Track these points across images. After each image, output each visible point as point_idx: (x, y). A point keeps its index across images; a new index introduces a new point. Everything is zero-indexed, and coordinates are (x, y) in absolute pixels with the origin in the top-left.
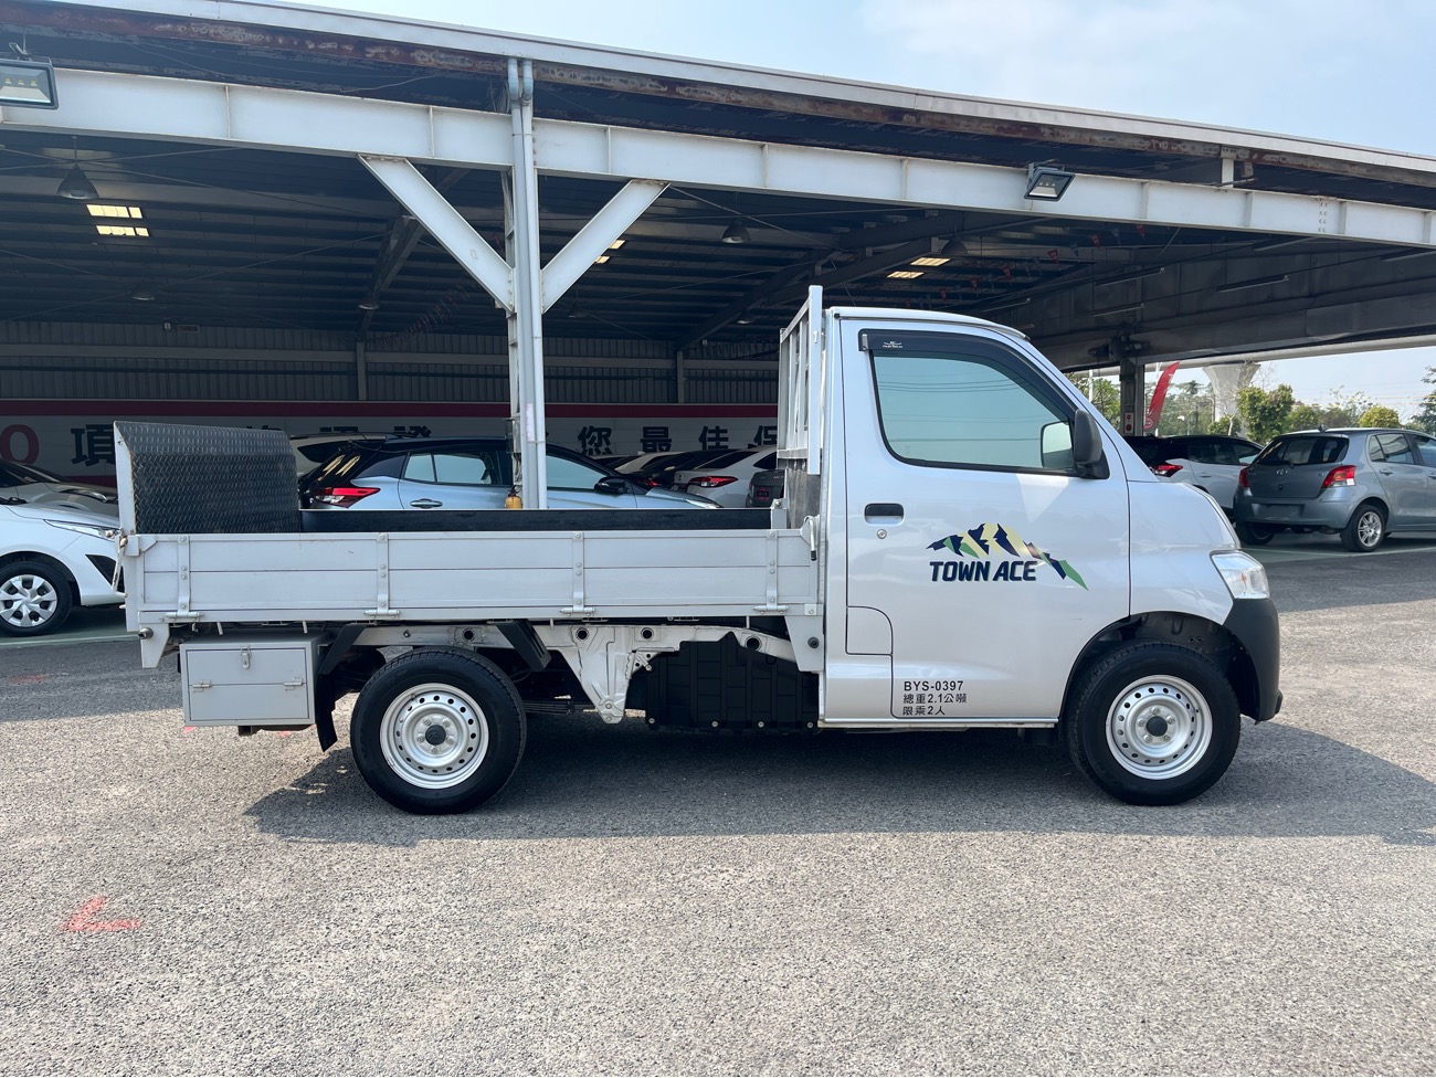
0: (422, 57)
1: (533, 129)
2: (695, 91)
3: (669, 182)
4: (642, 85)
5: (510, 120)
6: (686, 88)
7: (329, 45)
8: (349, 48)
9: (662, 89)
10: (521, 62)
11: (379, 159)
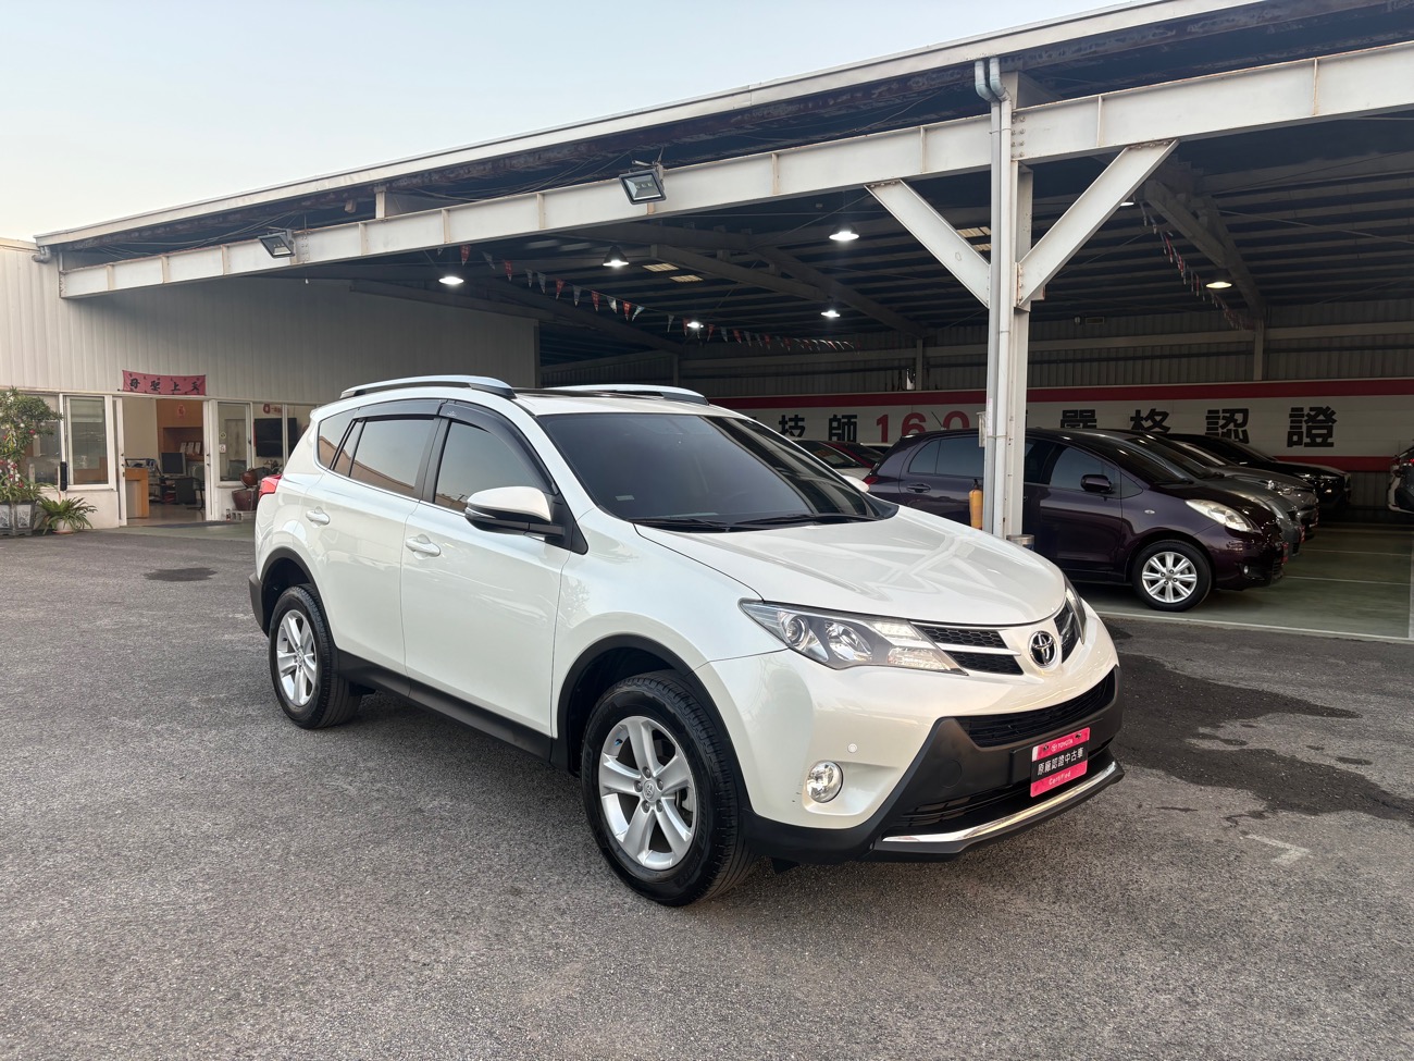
0: (918, 82)
1: (1013, 123)
2: (1214, 24)
3: (1173, 139)
4: (1143, 38)
5: (989, 119)
6: (1200, 24)
7: (845, 98)
8: (859, 95)
9: (1170, 34)
10: (986, 61)
11: (879, 186)
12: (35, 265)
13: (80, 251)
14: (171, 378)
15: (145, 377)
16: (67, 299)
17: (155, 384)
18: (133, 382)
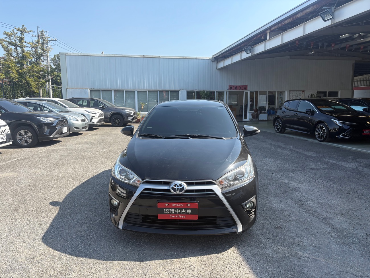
12: (212, 62)
13: (220, 58)
14: (239, 86)
15: (233, 86)
16: (218, 69)
17: (236, 88)
18: (231, 87)
